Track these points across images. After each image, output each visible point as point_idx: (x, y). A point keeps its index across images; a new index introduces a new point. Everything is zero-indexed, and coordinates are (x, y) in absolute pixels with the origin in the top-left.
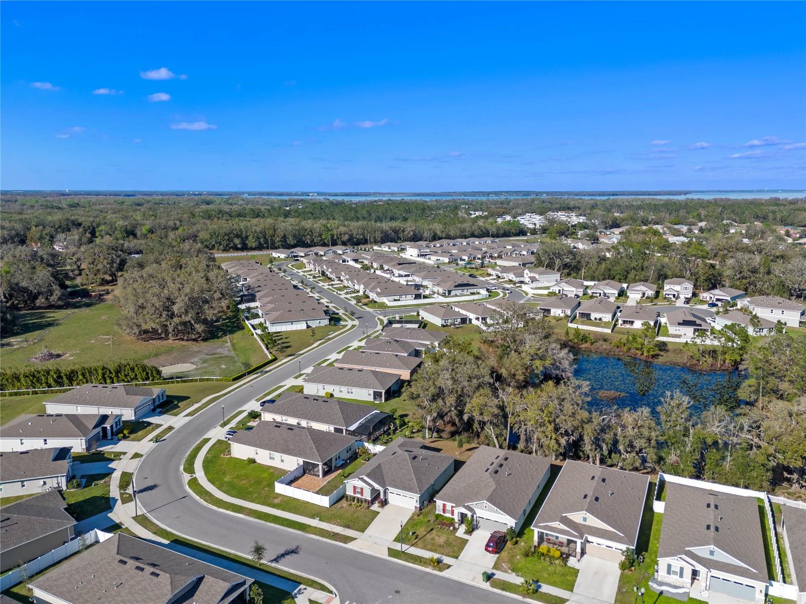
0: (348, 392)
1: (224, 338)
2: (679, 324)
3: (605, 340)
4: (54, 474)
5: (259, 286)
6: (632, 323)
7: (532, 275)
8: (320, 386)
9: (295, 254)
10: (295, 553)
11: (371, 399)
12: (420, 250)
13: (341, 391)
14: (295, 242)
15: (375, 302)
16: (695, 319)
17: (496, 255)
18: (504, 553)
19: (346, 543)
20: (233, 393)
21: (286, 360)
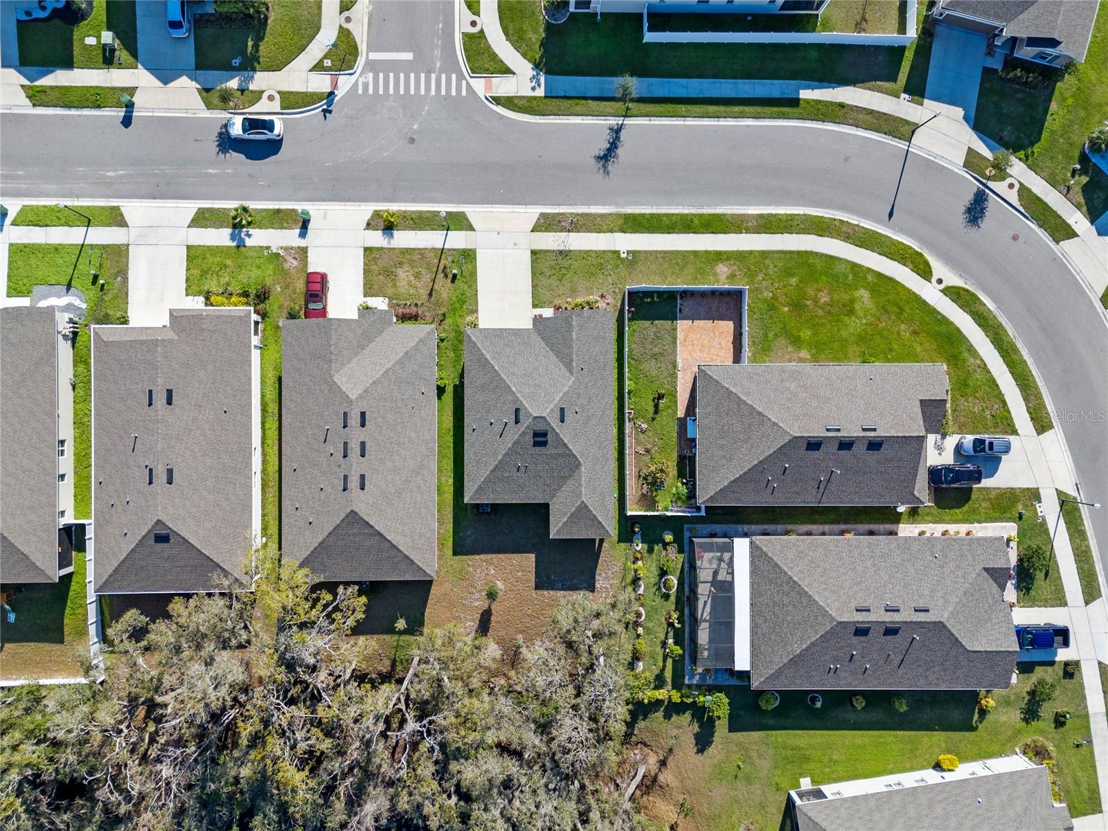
19: (542, 215)
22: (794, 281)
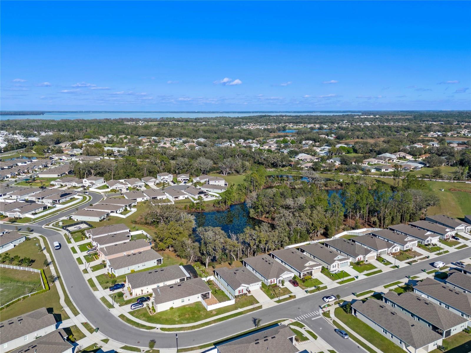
2: (198, 194)
6: (177, 197)
11: (156, 264)
19: (262, 308)
20: (69, 294)
21: (52, 267)
22: (196, 316)
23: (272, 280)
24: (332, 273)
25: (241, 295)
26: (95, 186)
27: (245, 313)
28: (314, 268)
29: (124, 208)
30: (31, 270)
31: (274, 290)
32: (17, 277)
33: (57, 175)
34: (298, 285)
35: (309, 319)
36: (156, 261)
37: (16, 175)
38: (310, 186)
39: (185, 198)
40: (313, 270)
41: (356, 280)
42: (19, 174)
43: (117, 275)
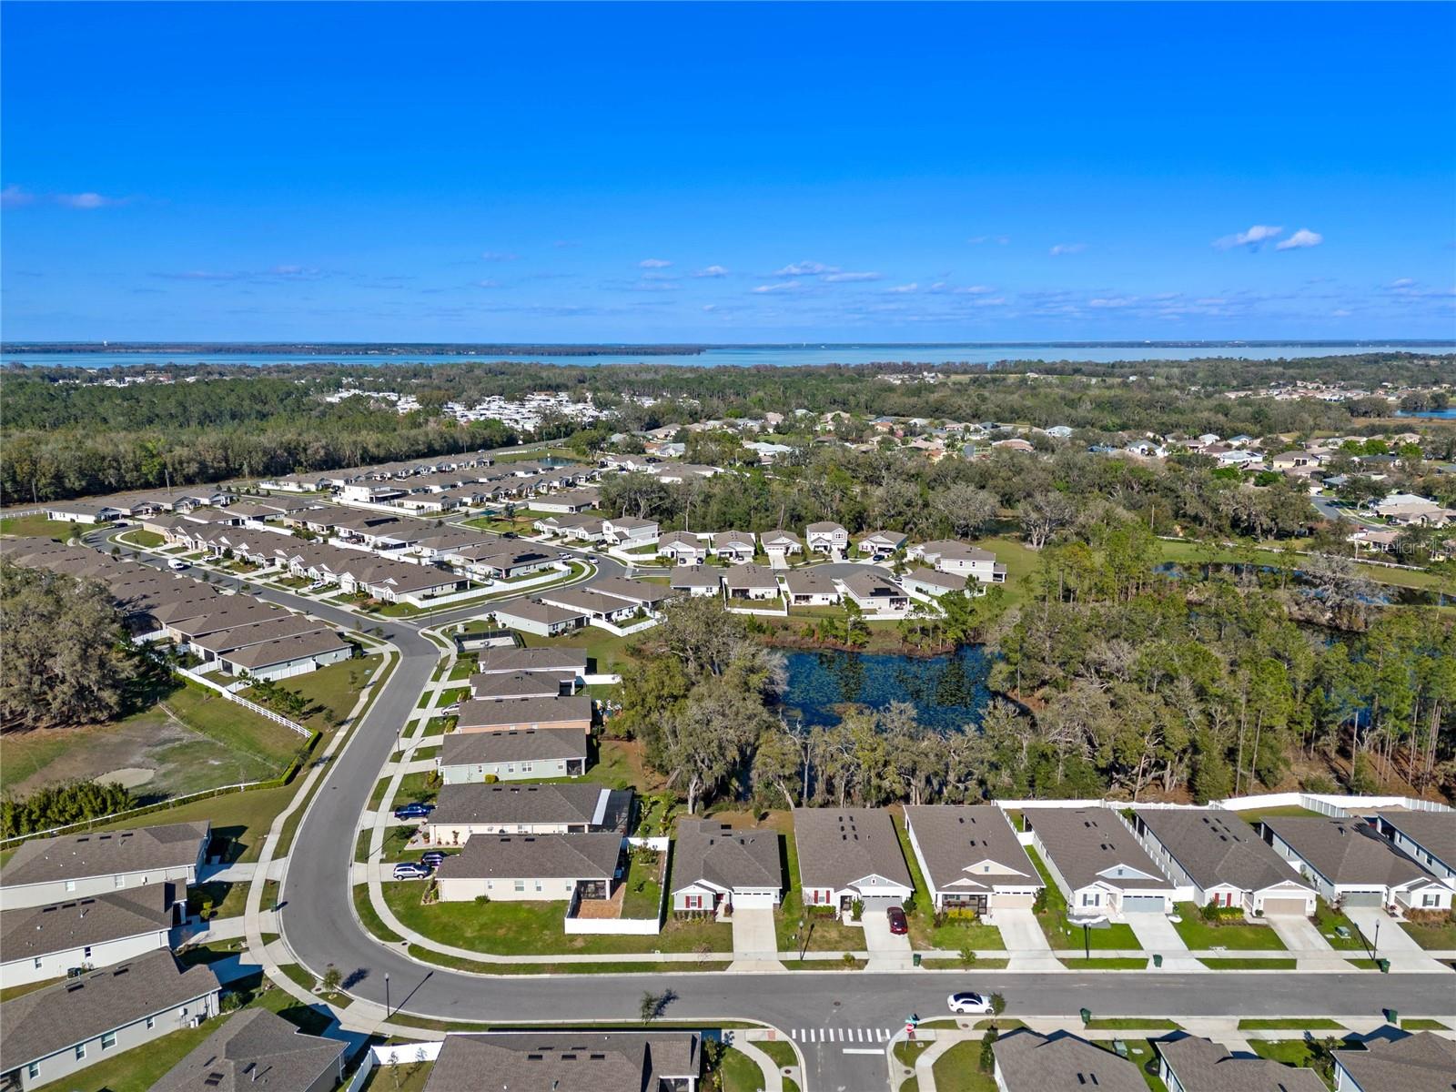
0: (524, 769)
1: (155, 710)
2: (872, 594)
3: (786, 629)
4: (198, 991)
5: (145, 597)
6: (807, 598)
7: (618, 529)
8: (474, 768)
9: (111, 514)
10: (674, 998)
11: (563, 773)
12: (373, 489)
13: (511, 770)
14: (84, 483)
15: (392, 604)
16: (888, 586)
17: (514, 491)
18: (912, 930)
19: (724, 970)
20: (311, 804)
21: (342, 733)
22: (524, 939)
23: (822, 891)
24: (1075, 921)
25: (694, 912)
26: (627, 545)
27: (660, 971)
28: (996, 888)
29: (635, 609)
30: (299, 729)
31: (812, 926)
32: (267, 741)
33: (567, 507)
34: (903, 932)
35: (834, 1048)
36: (563, 763)
37: (488, 500)
38: (1329, 615)
39: (827, 603)
40: (989, 894)
41: (1151, 968)
42: (495, 499)
43: (446, 781)
